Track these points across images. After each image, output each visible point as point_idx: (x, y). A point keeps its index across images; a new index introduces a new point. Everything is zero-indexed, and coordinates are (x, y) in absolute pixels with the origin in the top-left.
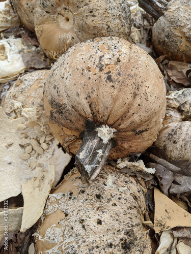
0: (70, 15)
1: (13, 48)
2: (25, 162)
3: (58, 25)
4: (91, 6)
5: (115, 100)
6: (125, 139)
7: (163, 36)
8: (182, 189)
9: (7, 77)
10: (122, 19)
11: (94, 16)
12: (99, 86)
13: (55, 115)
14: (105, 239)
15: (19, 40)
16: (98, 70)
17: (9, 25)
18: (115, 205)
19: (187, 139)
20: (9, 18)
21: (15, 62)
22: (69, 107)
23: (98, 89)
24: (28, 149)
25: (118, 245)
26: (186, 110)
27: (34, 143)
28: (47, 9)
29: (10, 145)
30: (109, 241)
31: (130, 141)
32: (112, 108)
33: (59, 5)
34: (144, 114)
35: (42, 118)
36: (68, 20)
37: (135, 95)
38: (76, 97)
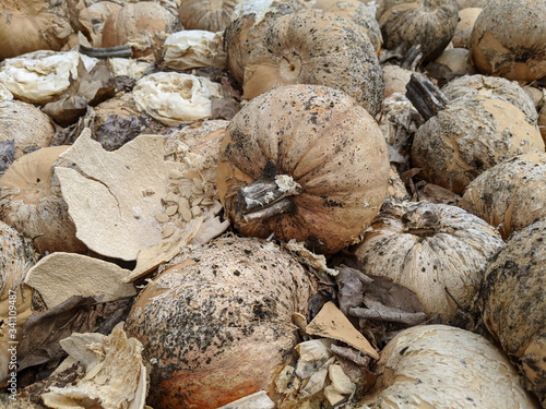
0: (298, 63)
1: (203, 89)
2: (158, 226)
3: (278, 71)
4: (328, 58)
5: (311, 146)
6: (309, 207)
7: (427, 142)
8: (368, 312)
9: (180, 119)
10: (366, 90)
11: (328, 72)
12: (298, 124)
13: (232, 149)
14: (236, 290)
15: (216, 84)
16: (304, 107)
17: (209, 63)
18: (265, 268)
19: (400, 253)
20: (214, 54)
21: (199, 106)
22: (253, 140)
23: (296, 127)
24: (172, 209)
25: (249, 305)
26: (413, 221)
27: (183, 202)
28: (270, 47)
29: (150, 194)
30: (240, 296)
31: (315, 212)
32: (305, 154)
33: (288, 47)
34: (343, 178)
35: (209, 171)
36: (293, 69)
37: (338, 150)
38: (267, 130)
